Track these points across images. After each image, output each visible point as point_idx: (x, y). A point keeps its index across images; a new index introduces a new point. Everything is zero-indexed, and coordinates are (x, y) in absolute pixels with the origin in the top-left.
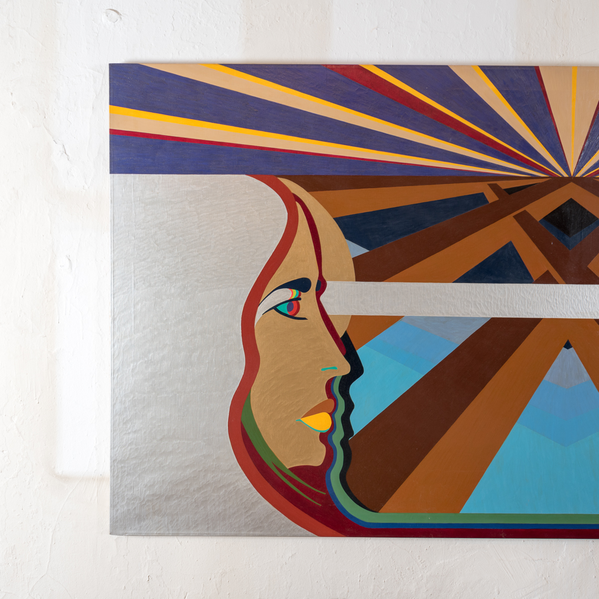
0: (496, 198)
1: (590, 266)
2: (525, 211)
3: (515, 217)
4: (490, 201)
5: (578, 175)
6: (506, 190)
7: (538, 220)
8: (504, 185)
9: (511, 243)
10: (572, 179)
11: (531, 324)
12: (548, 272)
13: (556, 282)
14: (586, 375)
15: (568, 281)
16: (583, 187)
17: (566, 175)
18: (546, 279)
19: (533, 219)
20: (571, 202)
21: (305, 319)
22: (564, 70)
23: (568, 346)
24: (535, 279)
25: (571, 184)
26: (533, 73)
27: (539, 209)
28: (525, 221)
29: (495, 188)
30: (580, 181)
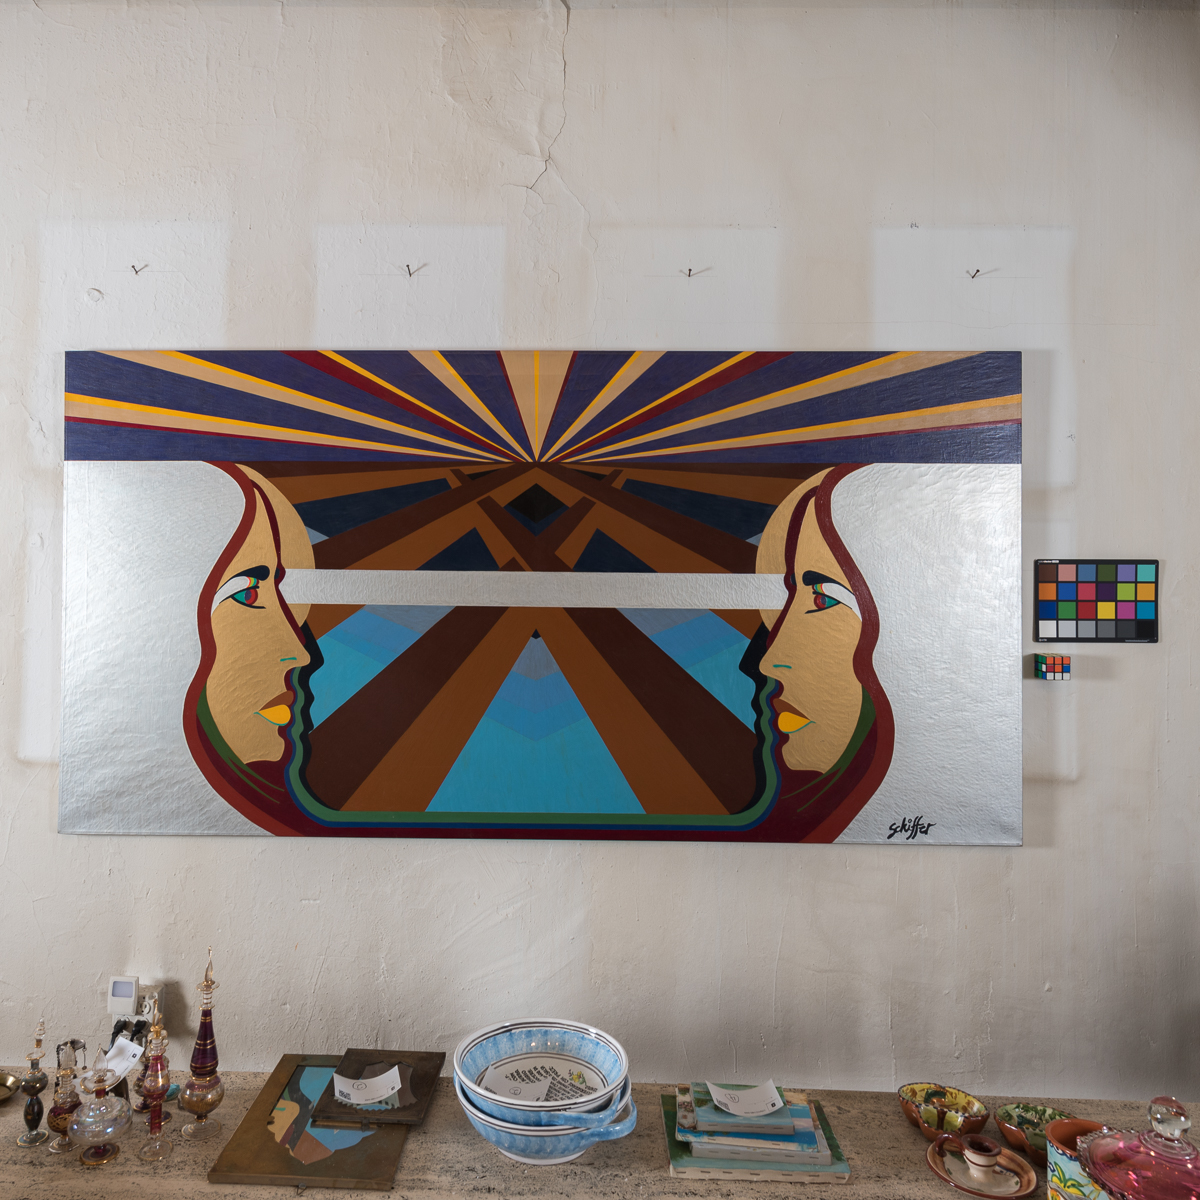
0: (459, 484)
1: (557, 553)
2: (489, 497)
3: (478, 503)
4: (453, 487)
5: (543, 460)
6: (470, 476)
7: (503, 506)
8: (467, 470)
9: (475, 529)
10: (537, 464)
11: (495, 613)
12: (513, 560)
13: (521, 569)
14: (556, 666)
15: (534, 569)
16: (548, 472)
17: (530, 460)
18: (512, 566)
19: (498, 505)
20: (536, 488)
21: (263, 607)
22: (526, 355)
23: (536, 635)
24: (500, 566)
25: (536, 469)
26: (494, 358)
27: (504, 495)
28: (489, 507)
29: (458, 474)
30: (546, 467)
